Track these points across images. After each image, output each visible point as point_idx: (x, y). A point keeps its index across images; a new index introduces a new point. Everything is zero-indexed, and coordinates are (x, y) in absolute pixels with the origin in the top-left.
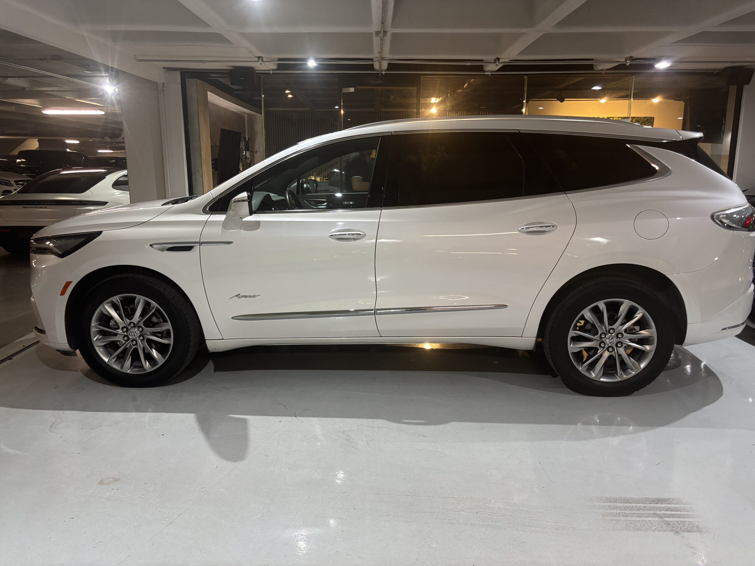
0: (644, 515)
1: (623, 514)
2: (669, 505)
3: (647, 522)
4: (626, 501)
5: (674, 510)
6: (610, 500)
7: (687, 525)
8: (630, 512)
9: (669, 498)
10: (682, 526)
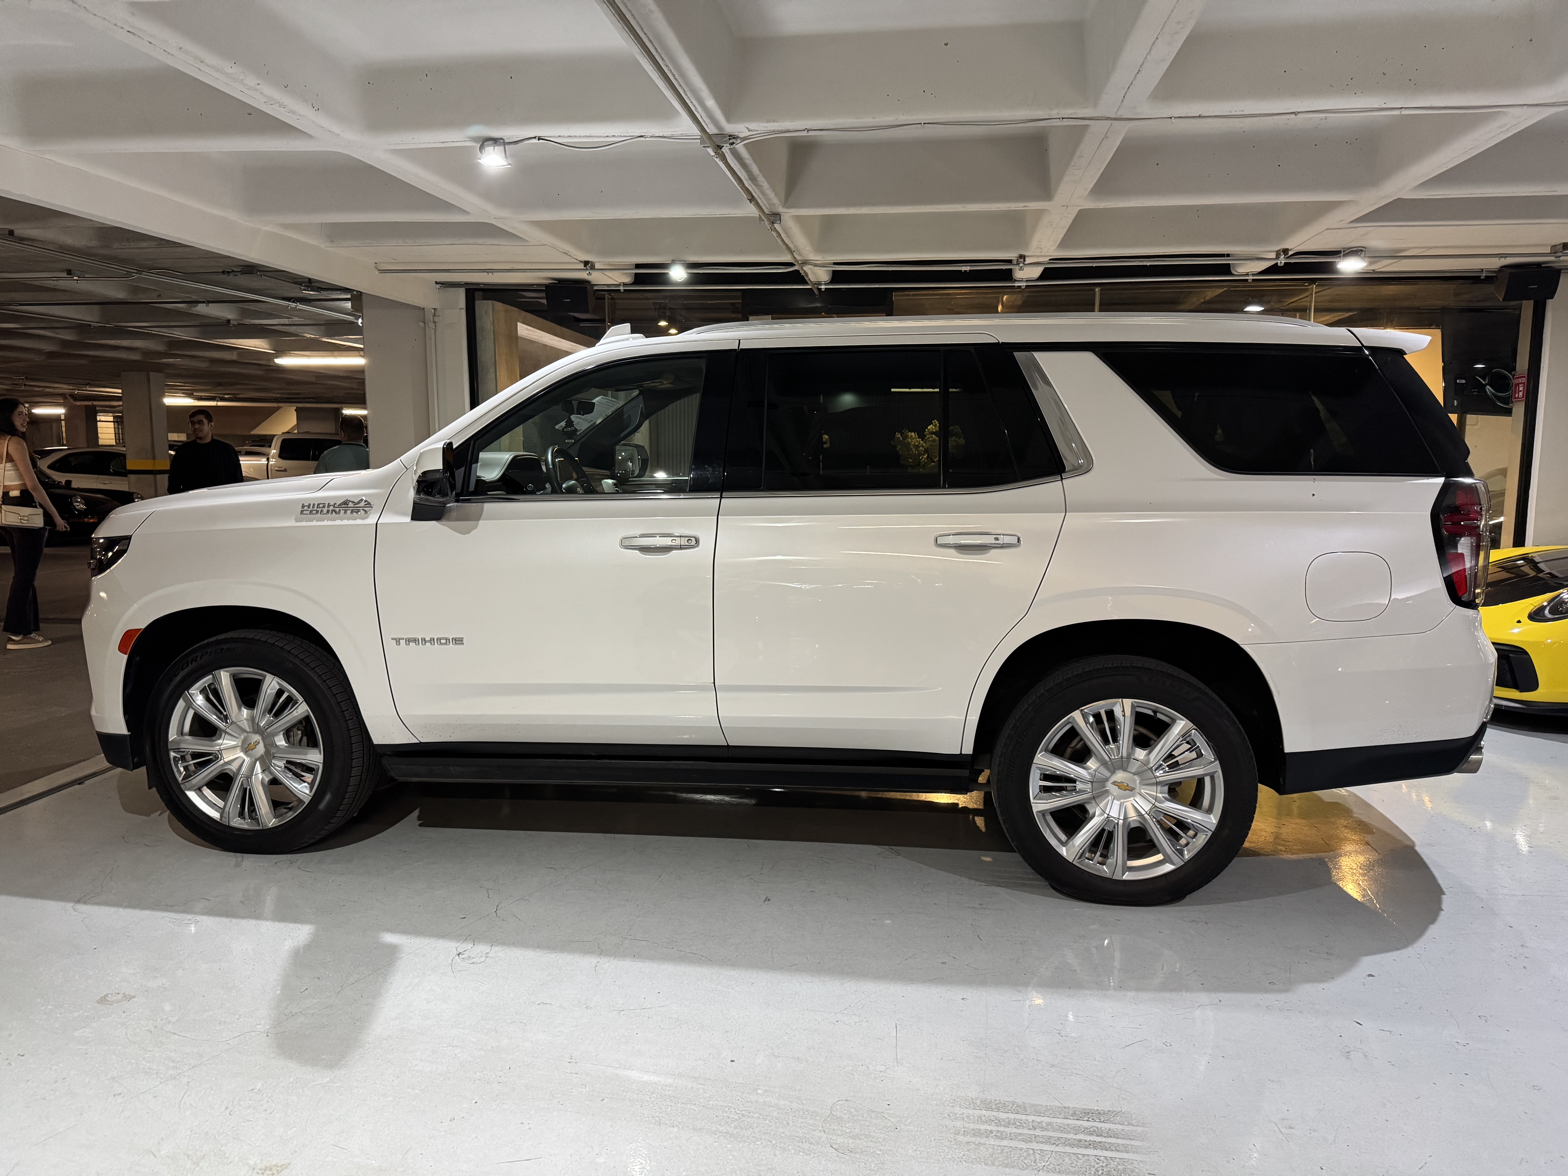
0: (1038, 1139)
1: (999, 1134)
2: (1100, 1125)
3: (1036, 1151)
4: (1021, 1109)
5: (1106, 1135)
6: (990, 1105)
7: (1112, 1166)
8: (1015, 1130)
9: (1109, 1111)
10: (1102, 1166)
